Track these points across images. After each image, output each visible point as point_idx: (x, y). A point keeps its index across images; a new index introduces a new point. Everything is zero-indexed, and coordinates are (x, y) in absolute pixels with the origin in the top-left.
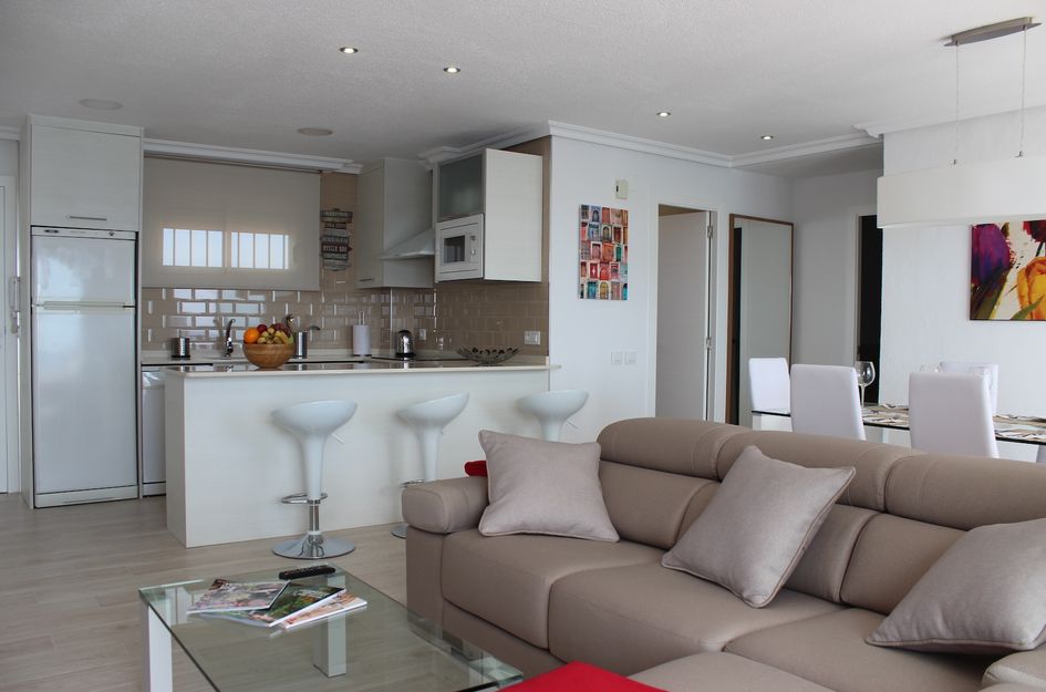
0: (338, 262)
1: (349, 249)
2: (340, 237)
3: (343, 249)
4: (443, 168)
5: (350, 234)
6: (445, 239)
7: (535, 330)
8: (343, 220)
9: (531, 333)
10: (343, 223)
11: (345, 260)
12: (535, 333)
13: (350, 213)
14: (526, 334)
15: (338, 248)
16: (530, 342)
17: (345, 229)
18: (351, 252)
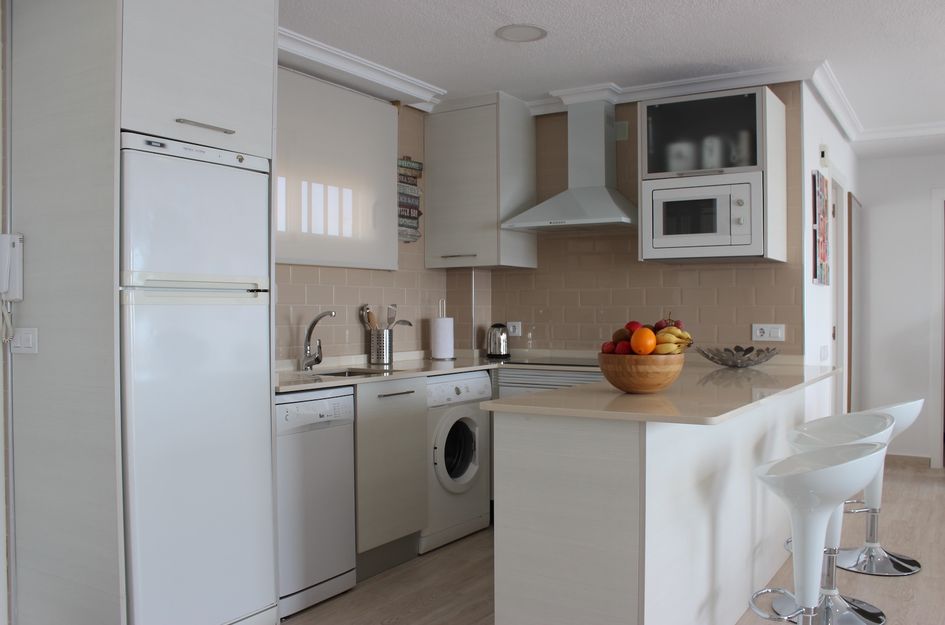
0: (409, 230)
1: (420, 214)
2: (411, 197)
3: (414, 213)
4: (651, 109)
5: (420, 193)
6: (664, 203)
7: (775, 323)
8: (415, 173)
9: (766, 327)
10: (415, 178)
11: (416, 228)
12: (775, 326)
13: (420, 164)
14: (756, 328)
15: (410, 211)
16: (766, 338)
17: (416, 185)
18: (421, 218)
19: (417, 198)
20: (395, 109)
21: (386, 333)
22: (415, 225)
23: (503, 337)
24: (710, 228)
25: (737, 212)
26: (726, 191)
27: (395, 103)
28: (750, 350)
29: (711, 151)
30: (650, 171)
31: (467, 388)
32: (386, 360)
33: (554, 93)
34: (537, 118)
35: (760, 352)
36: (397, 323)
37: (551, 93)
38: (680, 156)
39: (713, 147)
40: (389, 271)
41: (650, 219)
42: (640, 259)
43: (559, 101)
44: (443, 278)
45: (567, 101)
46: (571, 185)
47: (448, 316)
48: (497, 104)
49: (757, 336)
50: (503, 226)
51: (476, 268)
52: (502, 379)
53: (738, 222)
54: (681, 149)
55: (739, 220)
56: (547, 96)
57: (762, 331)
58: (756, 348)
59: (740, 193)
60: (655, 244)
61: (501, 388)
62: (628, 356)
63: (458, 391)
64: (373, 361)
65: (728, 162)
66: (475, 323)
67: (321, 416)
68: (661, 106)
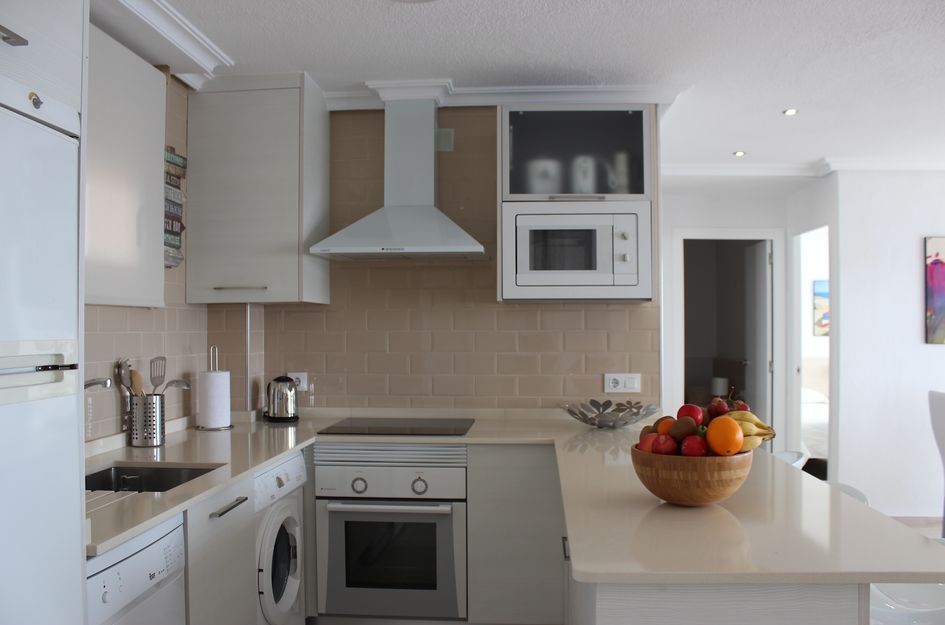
0: (173, 250)
1: (182, 228)
2: (176, 204)
3: (177, 227)
4: (515, 117)
5: (184, 199)
6: (531, 231)
7: (630, 372)
8: (179, 171)
9: (620, 377)
10: (179, 178)
11: (178, 248)
12: (630, 375)
13: (185, 159)
14: (609, 377)
15: (174, 223)
16: (620, 389)
17: (178, 188)
18: (183, 234)
19: (181, 205)
20: (161, 76)
21: (156, 400)
22: (178, 243)
23: (291, 394)
24: (589, 263)
25: (621, 247)
26: (607, 221)
27: (164, 68)
28: (608, 404)
29: (585, 173)
30: (512, 192)
31: (287, 475)
32: (157, 441)
33: (371, 84)
34: (333, 113)
35: (620, 407)
36: (170, 384)
37: (367, 83)
38: (545, 175)
39: (585, 169)
40: (149, 308)
41: (513, 250)
42: (499, 299)
43: (374, 94)
44: (204, 316)
45: (385, 96)
46: (387, 202)
47: (221, 369)
48: (301, 89)
49: (609, 388)
50: (314, 249)
51: (251, 303)
52: (318, 457)
53: (624, 258)
54: (545, 168)
55: (624, 256)
56: (362, 87)
57: (616, 382)
58: (615, 400)
59: (625, 225)
60: (519, 279)
61: (317, 468)
62: (708, 459)
63: (280, 483)
64: (135, 442)
65: (603, 187)
66: (250, 376)
67: (152, 576)
68: (527, 114)
